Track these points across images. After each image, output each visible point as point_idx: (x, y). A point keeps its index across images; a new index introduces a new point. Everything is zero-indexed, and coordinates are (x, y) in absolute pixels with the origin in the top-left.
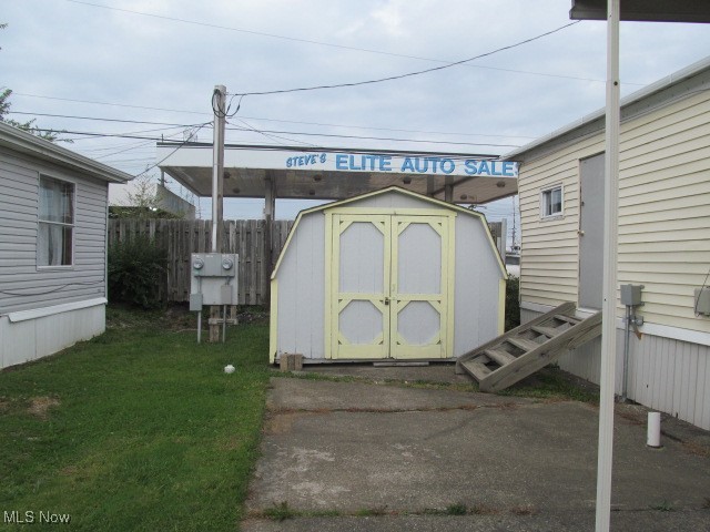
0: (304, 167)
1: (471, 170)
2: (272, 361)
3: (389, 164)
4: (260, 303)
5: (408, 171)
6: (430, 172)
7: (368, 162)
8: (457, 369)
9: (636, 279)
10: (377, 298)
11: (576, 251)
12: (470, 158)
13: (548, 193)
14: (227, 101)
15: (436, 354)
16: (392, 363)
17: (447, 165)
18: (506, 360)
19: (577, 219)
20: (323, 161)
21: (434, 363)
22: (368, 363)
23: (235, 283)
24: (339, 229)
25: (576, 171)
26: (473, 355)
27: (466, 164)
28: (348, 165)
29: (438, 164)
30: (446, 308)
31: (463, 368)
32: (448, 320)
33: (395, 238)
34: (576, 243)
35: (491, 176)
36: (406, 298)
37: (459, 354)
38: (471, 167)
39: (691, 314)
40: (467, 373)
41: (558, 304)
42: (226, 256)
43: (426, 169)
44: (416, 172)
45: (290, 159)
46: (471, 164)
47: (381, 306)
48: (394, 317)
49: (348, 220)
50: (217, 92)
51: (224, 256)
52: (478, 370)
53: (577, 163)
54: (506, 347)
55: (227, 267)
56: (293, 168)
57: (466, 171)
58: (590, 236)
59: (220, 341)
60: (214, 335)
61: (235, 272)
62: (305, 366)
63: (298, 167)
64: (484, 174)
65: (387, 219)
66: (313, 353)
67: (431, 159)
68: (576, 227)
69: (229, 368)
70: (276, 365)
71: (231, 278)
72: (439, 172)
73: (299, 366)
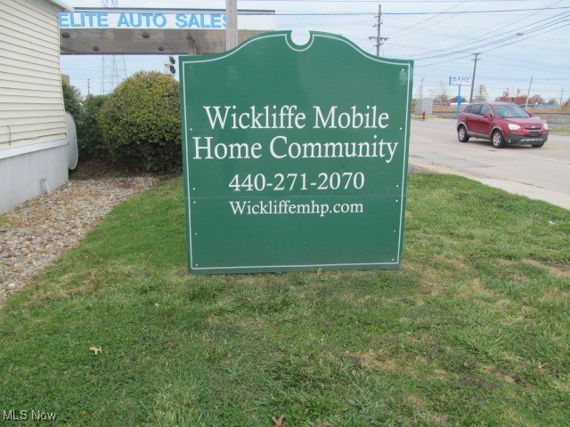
1: (182, 24)
3: (105, 19)
5: (124, 26)
6: (144, 26)
7: (87, 19)
12: (180, 11)
17: (160, 20)
27: (177, 18)
28: (69, 22)
29: (151, 18)
35: (201, 28)
38: (182, 21)
43: (140, 24)
44: (131, 27)
46: (181, 18)
57: (177, 24)
64: (194, 27)
67: (144, 14)
72: (152, 26)
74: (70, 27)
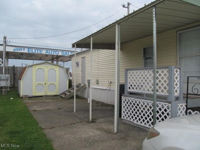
0: (18, 51)
2: (21, 96)
3: (42, 51)
4: (12, 86)
5: (47, 54)
6: (53, 54)
7: (36, 51)
8: (59, 96)
9: (89, 79)
10: (43, 83)
11: (81, 74)
12: (63, 51)
13: (77, 63)
14: (7, 39)
15: (55, 94)
16: (46, 96)
17: (57, 53)
18: (68, 94)
19: (81, 68)
20: (24, 50)
21: (55, 96)
22: (42, 96)
23: (9, 81)
24: (35, 70)
25: (81, 60)
26: (62, 94)
28: (31, 51)
29: (55, 52)
30: (57, 85)
31: (61, 96)
32: (57, 87)
33: (47, 71)
34: (81, 72)
35: (68, 55)
36: (49, 83)
37: (59, 94)
39: (95, 84)
40: (61, 97)
41: (78, 84)
42: (7, 75)
44: (49, 54)
45: (15, 49)
46: (63, 52)
47: (44, 85)
48: (47, 87)
49: (37, 68)
50: (4, 37)
51: (6, 75)
52: (63, 96)
53: (81, 58)
54: (69, 92)
55: (7, 77)
56: (15, 51)
57: (62, 54)
58: (83, 71)
59: (5, 95)
60: (3, 93)
61: (9, 79)
62: (28, 97)
63: (17, 51)
64: (66, 55)
65: (45, 68)
66: (30, 95)
68: (81, 70)
69: (12, 98)
70: (22, 98)
71: (8, 80)
72: (55, 54)
73: (27, 97)
74: (31, 53)
